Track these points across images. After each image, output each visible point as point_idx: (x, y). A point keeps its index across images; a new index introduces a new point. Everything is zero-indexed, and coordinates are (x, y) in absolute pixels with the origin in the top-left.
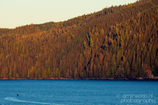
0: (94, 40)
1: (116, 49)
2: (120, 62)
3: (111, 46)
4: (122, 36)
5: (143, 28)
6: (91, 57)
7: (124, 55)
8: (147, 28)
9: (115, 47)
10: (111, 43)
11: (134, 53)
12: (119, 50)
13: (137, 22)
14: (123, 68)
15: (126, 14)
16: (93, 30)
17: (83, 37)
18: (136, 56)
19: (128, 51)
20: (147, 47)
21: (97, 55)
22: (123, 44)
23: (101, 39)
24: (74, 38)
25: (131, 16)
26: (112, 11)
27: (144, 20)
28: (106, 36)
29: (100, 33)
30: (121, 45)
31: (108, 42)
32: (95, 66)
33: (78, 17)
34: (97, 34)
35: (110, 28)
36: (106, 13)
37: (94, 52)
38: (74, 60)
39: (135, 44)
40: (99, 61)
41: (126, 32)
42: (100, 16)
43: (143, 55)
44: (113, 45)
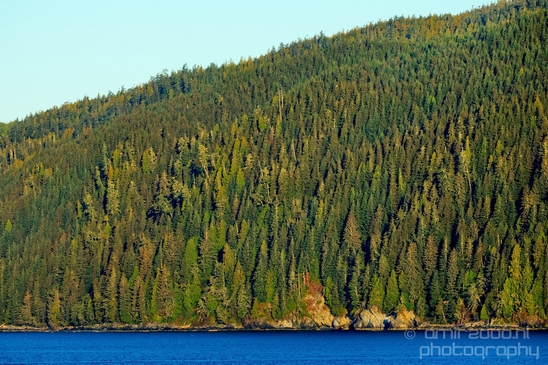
0: (121, 188)
1: (199, 219)
2: (214, 266)
3: (183, 209)
4: (219, 173)
5: (293, 146)
6: (111, 250)
7: (227, 240)
8: (306, 148)
9: (196, 212)
10: (181, 199)
11: (264, 234)
12: (210, 222)
13: (273, 124)
14: (225, 288)
15: (232, 95)
16: (117, 154)
17: (80, 177)
18: (269, 245)
19: (240, 228)
20: (309, 214)
21: (129, 241)
22: (222, 200)
23: (145, 186)
24: (48, 181)
25: (249, 101)
26: (183, 85)
27: (296, 118)
28: (164, 174)
29: (141, 163)
30: (218, 205)
31: (172, 195)
32: (124, 281)
33: (64, 107)
34: (131, 166)
35: (177, 146)
36: (162, 90)
37: (120, 231)
38: (50, 259)
39: (264, 203)
40: (137, 262)
41: (234, 159)
42: (143, 102)
43: (292, 242)
44: (188, 204)
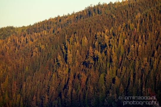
0: (73, 53)
1: (105, 66)
2: (111, 86)
3: (98, 62)
4: (113, 47)
5: (144, 36)
6: (69, 79)
7: (116, 75)
8: (149, 36)
9: (104, 63)
10: (98, 58)
11: (132, 72)
12: (109, 67)
13: (136, 27)
14: (116, 95)
15: (119, 15)
16: (71, 39)
17: (56, 48)
18: (134, 76)
19: (122, 70)
20: (150, 64)
21: (77, 75)
22: (114, 59)
23: (83, 52)
24: (43, 50)
25: (126, 18)
26: (98, 11)
27: (146, 25)
28: (91, 47)
29: (81, 43)
30: (113, 60)
31: (94, 56)
32: (74, 91)
33: (50, 20)
34: (77, 44)
35: (96, 36)
36: (90, 13)
37: (72, 71)
38: (44, 82)
39: (132, 59)
40: (79, 84)
41: (120, 41)
42: (82, 18)
43: (144, 76)
44: (100, 60)
